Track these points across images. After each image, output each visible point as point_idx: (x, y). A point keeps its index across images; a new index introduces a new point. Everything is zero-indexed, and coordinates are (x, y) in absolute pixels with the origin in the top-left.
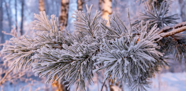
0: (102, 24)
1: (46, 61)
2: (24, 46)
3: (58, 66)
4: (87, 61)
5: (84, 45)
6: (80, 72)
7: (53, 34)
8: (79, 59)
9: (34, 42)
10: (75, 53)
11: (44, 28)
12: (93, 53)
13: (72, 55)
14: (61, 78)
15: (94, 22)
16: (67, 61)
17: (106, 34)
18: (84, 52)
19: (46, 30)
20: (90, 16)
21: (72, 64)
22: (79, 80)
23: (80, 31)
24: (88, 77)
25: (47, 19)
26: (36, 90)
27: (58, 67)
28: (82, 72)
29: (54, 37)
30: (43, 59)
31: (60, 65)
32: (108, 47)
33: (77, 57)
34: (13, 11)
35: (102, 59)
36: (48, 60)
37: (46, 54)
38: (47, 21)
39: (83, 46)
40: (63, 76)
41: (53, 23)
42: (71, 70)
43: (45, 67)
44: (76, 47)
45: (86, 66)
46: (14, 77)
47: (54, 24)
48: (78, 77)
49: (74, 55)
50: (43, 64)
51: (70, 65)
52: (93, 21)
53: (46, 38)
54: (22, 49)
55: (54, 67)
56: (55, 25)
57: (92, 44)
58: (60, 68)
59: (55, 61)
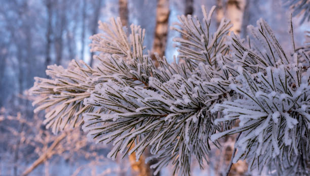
0: (235, 41)
1: (113, 110)
2: (75, 82)
3: (136, 122)
4: (199, 115)
5: (195, 82)
6: (182, 139)
7: (133, 60)
8: (181, 111)
9: (93, 74)
10: (175, 97)
11: (116, 49)
12: (213, 99)
13: (168, 101)
14: (142, 148)
15: (216, 41)
16: (156, 113)
17: (243, 61)
18: (195, 96)
19: (120, 53)
20: (210, 28)
21: (166, 119)
22: (179, 155)
23: (187, 57)
24: (198, 153)
25: (123, 32)
26: (104, 173)
27: (137, 126)
28: (187, 139)
29: (135, 67)
30: (106, 106)
31: (142, 121)
32: (250, 85)
33: (179, 107)
34: (79, 46)
35: (234, 110)
36: (116, 108)
37: (112, 95)
38: (122, 35)
39: (192, 82)
40: (146, 145)
41: (133, 41)
42: (163, 132)
43: (110, 123)
44: (178, 86)
45: (196, 127)
46: (68, 148)
47: (135, 41)
48: (177, 150)
49: (172, 102)
50: (104, 117)
51: (162, 122)
52: (215, 39)
53: (117, 67)
54: (68, 87)
55: (129, 123)
56: (137, 42)
57: (212, 80)
58: (141, 128)
59: (132, 111)
